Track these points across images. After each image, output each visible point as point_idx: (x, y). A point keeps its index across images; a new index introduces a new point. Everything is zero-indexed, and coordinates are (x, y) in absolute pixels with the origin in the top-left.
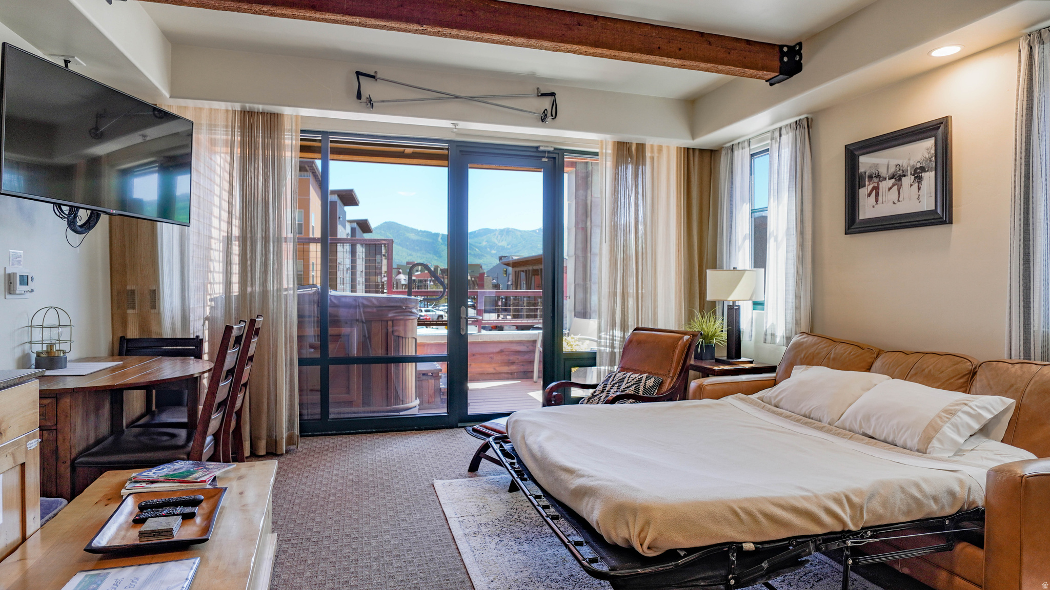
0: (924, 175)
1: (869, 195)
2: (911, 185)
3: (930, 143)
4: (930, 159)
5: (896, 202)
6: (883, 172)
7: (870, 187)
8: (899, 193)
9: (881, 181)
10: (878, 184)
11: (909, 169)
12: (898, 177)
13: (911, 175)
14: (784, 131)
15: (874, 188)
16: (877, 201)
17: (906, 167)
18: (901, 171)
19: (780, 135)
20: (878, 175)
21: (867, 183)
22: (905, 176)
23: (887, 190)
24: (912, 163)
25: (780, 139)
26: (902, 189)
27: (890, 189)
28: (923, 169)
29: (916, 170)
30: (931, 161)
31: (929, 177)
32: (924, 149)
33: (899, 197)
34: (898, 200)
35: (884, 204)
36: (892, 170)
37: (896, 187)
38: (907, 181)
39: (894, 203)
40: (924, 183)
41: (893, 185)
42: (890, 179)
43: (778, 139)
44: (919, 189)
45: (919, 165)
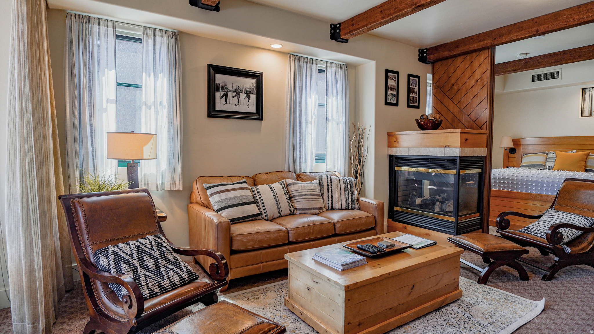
0: (251, 96)
1: (222, 97)
2: (245, 99)
3: (253, 81)
4: (254, 88)
5: (237, 105)
6: (230, 88)
7: (222, 93)
8: (238, 101)
9: (229, 92)
10: (227, 92)
11: (243, 90)
12: (238, 93)
13: (244, 93)
14: (158, 32)
15: (224, 94)
16: (226, 101)
17: (242, 88)
18: (239, 90)
19: (154, 35)
20: (227, 88)
21: (220, 90)
22: (241, 93)
23: (232, 97)
24: (245, 87)
25: (154, 37)
26: (239, 99)
27: (233, 97)
28: (250, 93)
29: (247, 91)
30: (254, 90)
31: (253, 97)
32: (250, 83)
33: (238, 103)
34: (238, 104)
35: (230, 105)
36: (235, 88)
37: (236, 97)
38: (243, 96)
39: (236, 105)
40: (251, 99)
41: (235, 96)
42: (233, 92)
43: (152, 37)
44: (248, 101)
45: (248, 90)
